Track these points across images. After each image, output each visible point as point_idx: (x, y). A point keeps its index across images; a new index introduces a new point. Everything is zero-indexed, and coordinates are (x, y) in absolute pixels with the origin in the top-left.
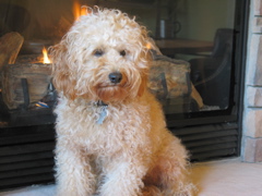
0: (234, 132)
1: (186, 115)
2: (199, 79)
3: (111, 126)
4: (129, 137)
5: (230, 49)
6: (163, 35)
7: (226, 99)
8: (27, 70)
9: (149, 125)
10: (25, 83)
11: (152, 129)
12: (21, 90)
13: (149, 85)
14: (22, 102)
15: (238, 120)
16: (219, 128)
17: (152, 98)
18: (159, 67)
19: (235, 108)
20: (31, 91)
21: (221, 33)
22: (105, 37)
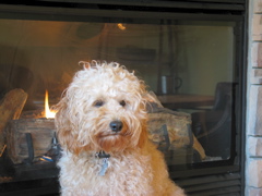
0: (237, 183)
1: (189, 166)
2: (202, 132)
3: (113, 176)
4: (132, 187)
5: (230, 101)
6: (165, 91)
7: (228, 149)
8: (31, 125)
9: (151, 175)
10: (30, 138)
11: (154, 178)
12: (25, 145)
13: (151, 137)
14: (26, 156)
15: (241, 170)
16: (221, 178)
17: (154, 148)
18: (161, 120)
19: (237, 158)
20: (36, 145)
21: (221, 87)
22: (105, 88)
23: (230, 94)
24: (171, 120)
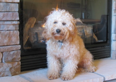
0: (108, 49)
1: (92, 44)
2: (96, 32)
3: (65, 48)
5: (106, 21)
6: (83, 18)
7: (105, 38)
8: (37, 29)
9: (78, 47)
10: (37, 34)
11: (80, 48)
12: (35, 36)
13: (79, 34)
14: (36, 40)
15: (110, 45)
16: (103, 48)
17: (80, 37)
18: (82, 28)
19: (108, 41)
20: (39, 36)
21: (103, 16)
23: (106, 19)
24: (86, 28)
